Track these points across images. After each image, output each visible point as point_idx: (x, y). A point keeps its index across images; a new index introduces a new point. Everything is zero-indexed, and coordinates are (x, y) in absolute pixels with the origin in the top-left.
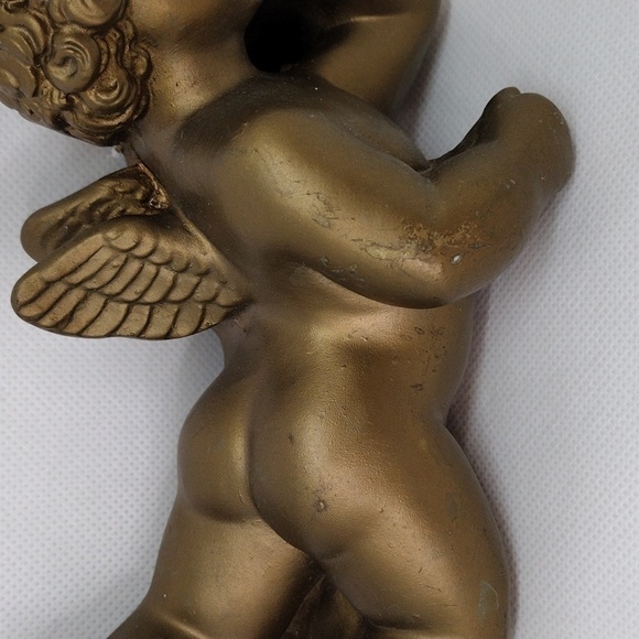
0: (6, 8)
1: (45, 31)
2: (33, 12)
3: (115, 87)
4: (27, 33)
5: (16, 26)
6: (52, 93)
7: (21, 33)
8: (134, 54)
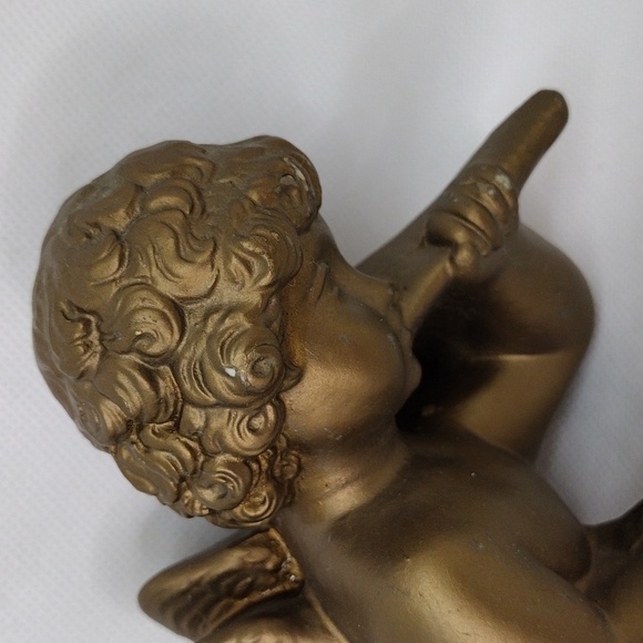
0: (154, 432)
1: (195, 457)
2: (184, 439)
3: (264, 503)
4: (175, 458)
5: (163, 450)
6: (193, 502)
7: (168, 458)
8: (285, 463)
